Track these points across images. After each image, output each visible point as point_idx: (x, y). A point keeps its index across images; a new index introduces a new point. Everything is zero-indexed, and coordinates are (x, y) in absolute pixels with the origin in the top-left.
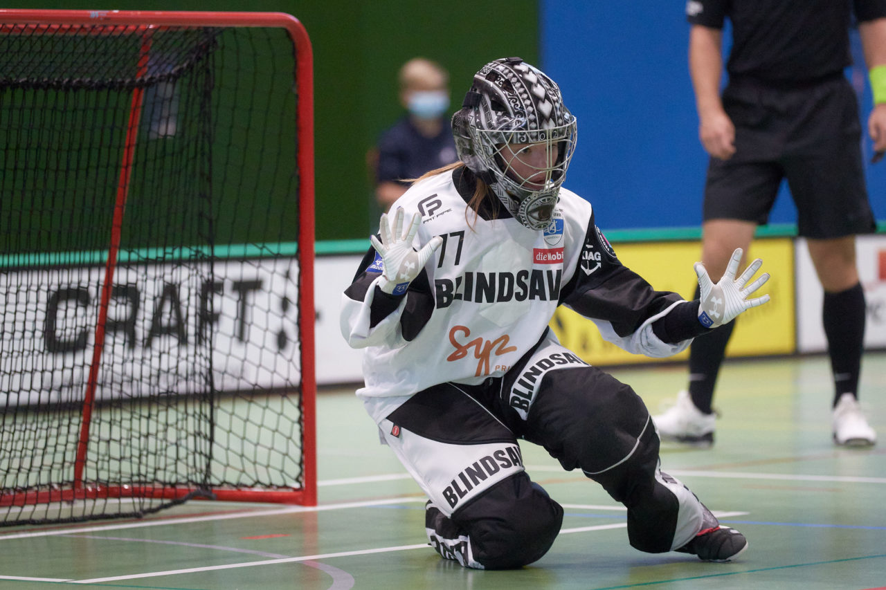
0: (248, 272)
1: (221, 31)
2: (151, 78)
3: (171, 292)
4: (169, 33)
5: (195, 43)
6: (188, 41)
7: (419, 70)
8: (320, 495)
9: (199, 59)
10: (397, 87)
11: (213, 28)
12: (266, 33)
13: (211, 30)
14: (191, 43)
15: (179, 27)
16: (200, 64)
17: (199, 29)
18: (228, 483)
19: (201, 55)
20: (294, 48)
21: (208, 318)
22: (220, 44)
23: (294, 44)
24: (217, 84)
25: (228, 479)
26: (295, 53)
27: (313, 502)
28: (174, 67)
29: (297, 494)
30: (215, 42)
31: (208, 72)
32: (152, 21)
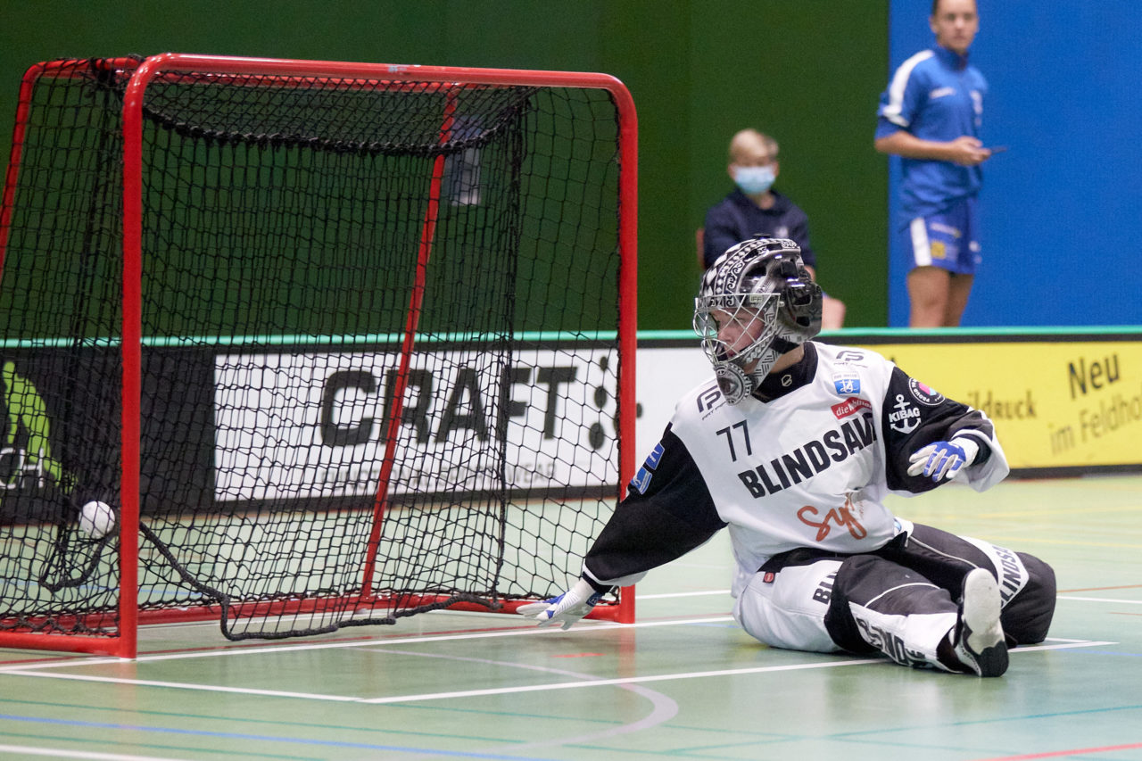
0: (562, 359)
1: (536, 91)
2: (458, 144)
3: (467, 378)
4: (477, 91)
5: (505, 105)
6: (499, 101)
8: (639, 610)
9: (511, 122)
11: (526, 87)
12: (585, 95)
13: (524, 90)
14: (501, 104)
15: (488, 86)
16: (512, 127)
17: (510, 88)
18: (535, 594)
19: (513, 117)
20: (617, 112)
21: (510, 409)
22: (534, 105)
23: (617, 109)
24: (530, 150)
25: (533, 591)
26: (618, 117)
27: (631, 620)
28: (484, 130)
29: (612, 608)
30: (528, 103)
31: (520, 136)
32: (459, 77)
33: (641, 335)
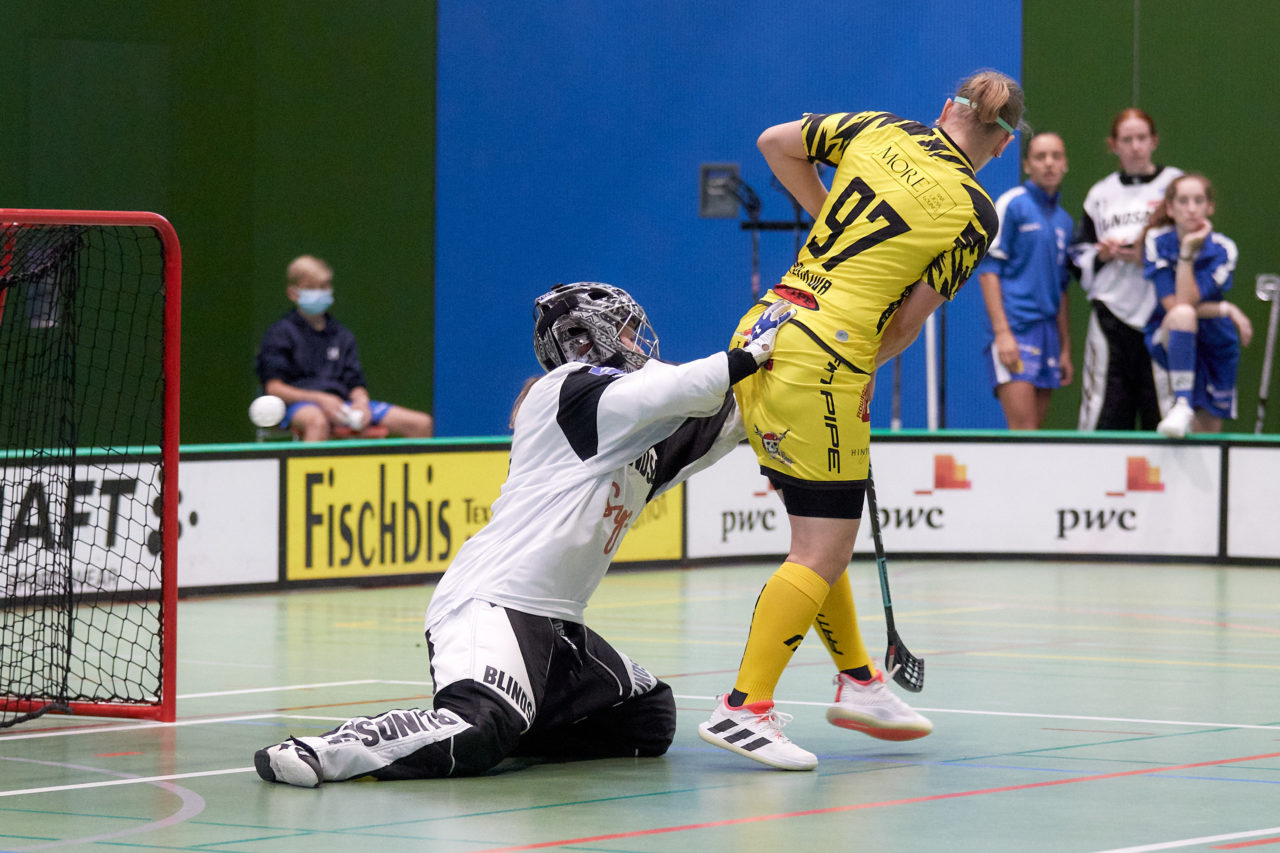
0: (114, 472)
1: (88, 229)
2: (14, 278)
3: (36, 491)
4: (33, 233)
5: (60, 242)
6: (54, 239)
7: (306, 265)
8: (179, 710)
9: (63, 258)
10: (284, 281)
11: (79, 226)
12: (134, 232)
13: (77, 228)
14: (56, 242)
15: (43, 225)
16: (65, 263)
17: (64, 227)
18: (84, 696)
19: (66, 253)
20: (163, 247)
21: (75, 519)
22: (86, 242)
23: (162, 244)
24: (82, 284)
25: (83, 693)
26: (164, 253)
27: (172, 719)
28: (38, 266)
29: (155, 708)
30: (81, 240)
31: (73, 271)
32: (16, 218)
33: (183, 449)
